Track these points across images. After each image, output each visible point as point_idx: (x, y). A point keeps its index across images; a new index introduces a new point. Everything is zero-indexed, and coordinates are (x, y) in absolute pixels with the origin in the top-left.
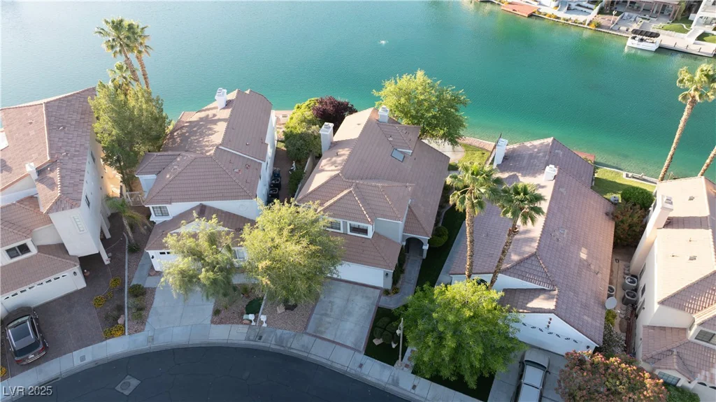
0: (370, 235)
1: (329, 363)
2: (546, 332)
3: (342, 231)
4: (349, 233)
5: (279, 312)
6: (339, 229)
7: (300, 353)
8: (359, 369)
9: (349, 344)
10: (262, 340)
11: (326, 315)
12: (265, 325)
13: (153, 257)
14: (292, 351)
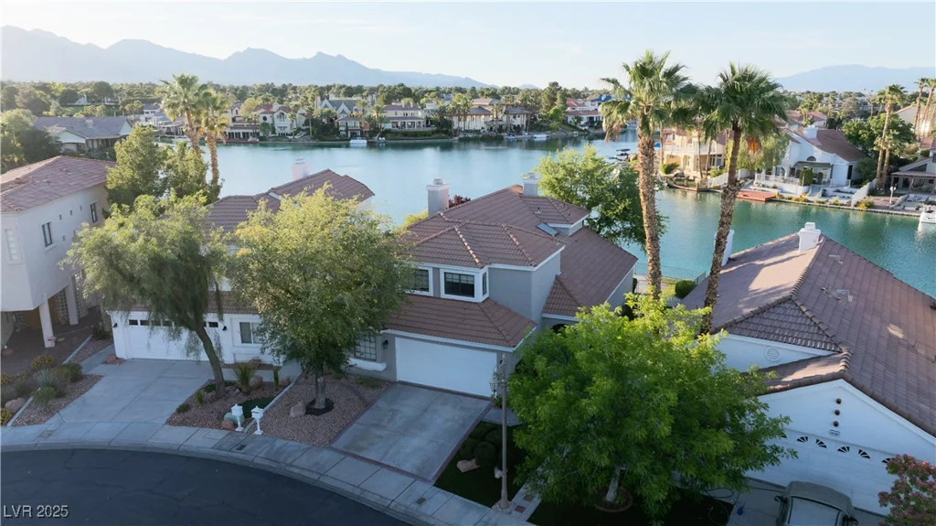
0: (479, 297)
1: (357, 492)
2: (832, 448)
3: (431, 293)
4: (443, 295)
5: (292, 414)
6: (427, 290)
7: (307, 474)
8: (415, 506)
9: (407, 467)
10: (242, 451)
11: (377, 426)
12: (259, 432)
13: (116, 325)
14: (292, 469)
